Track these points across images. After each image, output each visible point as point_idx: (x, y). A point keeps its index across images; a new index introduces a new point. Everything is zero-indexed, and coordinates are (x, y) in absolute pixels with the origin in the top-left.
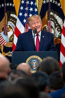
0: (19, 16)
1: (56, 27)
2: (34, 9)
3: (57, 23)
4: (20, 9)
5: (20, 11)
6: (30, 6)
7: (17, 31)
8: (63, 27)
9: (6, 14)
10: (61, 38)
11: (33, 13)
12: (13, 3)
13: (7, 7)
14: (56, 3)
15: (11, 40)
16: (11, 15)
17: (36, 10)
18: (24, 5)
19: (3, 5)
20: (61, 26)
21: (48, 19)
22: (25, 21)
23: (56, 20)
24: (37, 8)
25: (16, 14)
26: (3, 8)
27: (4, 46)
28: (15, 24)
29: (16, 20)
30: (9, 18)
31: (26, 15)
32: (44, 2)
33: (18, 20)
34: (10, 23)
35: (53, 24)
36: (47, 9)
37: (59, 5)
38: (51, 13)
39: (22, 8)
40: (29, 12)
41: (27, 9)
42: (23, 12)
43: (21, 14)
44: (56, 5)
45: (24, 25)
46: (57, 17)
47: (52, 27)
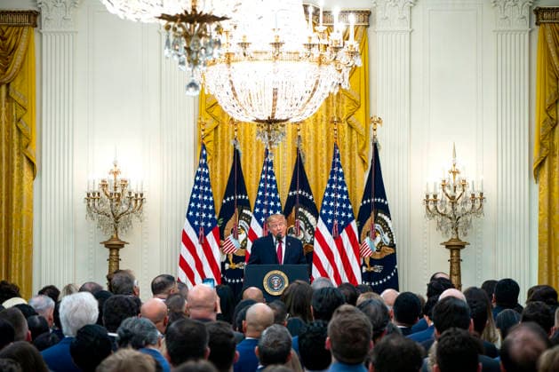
0: (254, 213)
1: (306, 228)
2: (275, 203)
3: (308, 222)
4: (256, 203)
5: (256, 205)
6: (270, 199)
7: (251, 234)
8: (317, 229)
9: (237, 210)
10: (313, 244)
11: (275, 209)
12: (246, 195)
13: (238, 200)
14: (307, 195)
15: (244, 247)
16: (244, 211)
17: (279, 204)
18: (262, 198)
19: (232, 198)
20: (315, 227)
21: (296, 217)
22: (263, 220)
23: (307, 219)
24: (279, 201)
25: (250, 210)
26: (234, 201)
27: (234, 255)
28: (249, 224)
29: (250, 218)
30: (241, 215)
31: (264, 211)
32: (291, 194)
33: (253, 218)
34: (242, 223)
35: (302, 224)
36: (294, 203)
37: (311, 197)
38: (300, 209)
39: (259, 202)
40: (269, 208)
41: (266, 203)
42: (261, 207)
43: (257, 210)
44: (307, 199)
45: (262, 225)
46: (308, 215)
47: (300, 228)
